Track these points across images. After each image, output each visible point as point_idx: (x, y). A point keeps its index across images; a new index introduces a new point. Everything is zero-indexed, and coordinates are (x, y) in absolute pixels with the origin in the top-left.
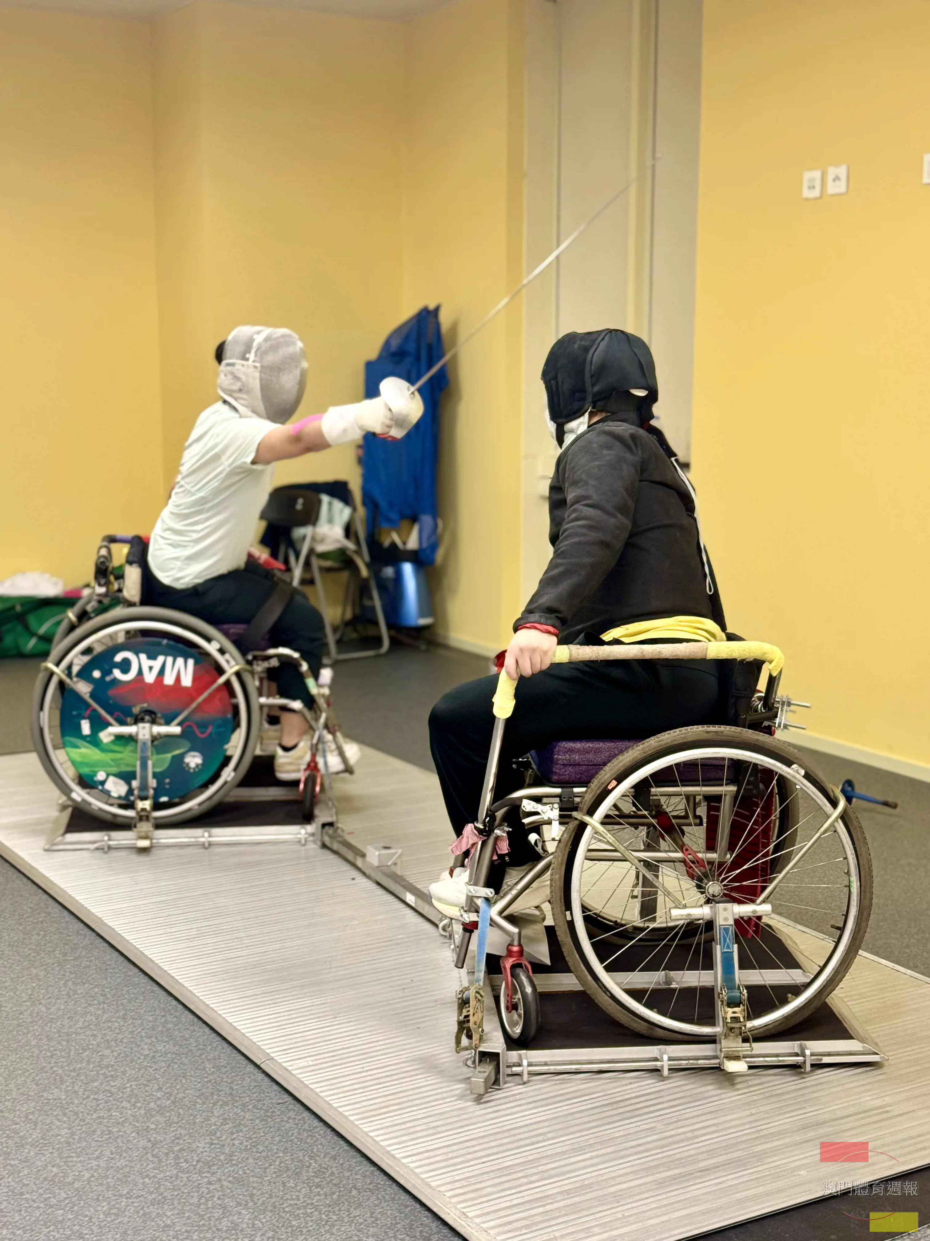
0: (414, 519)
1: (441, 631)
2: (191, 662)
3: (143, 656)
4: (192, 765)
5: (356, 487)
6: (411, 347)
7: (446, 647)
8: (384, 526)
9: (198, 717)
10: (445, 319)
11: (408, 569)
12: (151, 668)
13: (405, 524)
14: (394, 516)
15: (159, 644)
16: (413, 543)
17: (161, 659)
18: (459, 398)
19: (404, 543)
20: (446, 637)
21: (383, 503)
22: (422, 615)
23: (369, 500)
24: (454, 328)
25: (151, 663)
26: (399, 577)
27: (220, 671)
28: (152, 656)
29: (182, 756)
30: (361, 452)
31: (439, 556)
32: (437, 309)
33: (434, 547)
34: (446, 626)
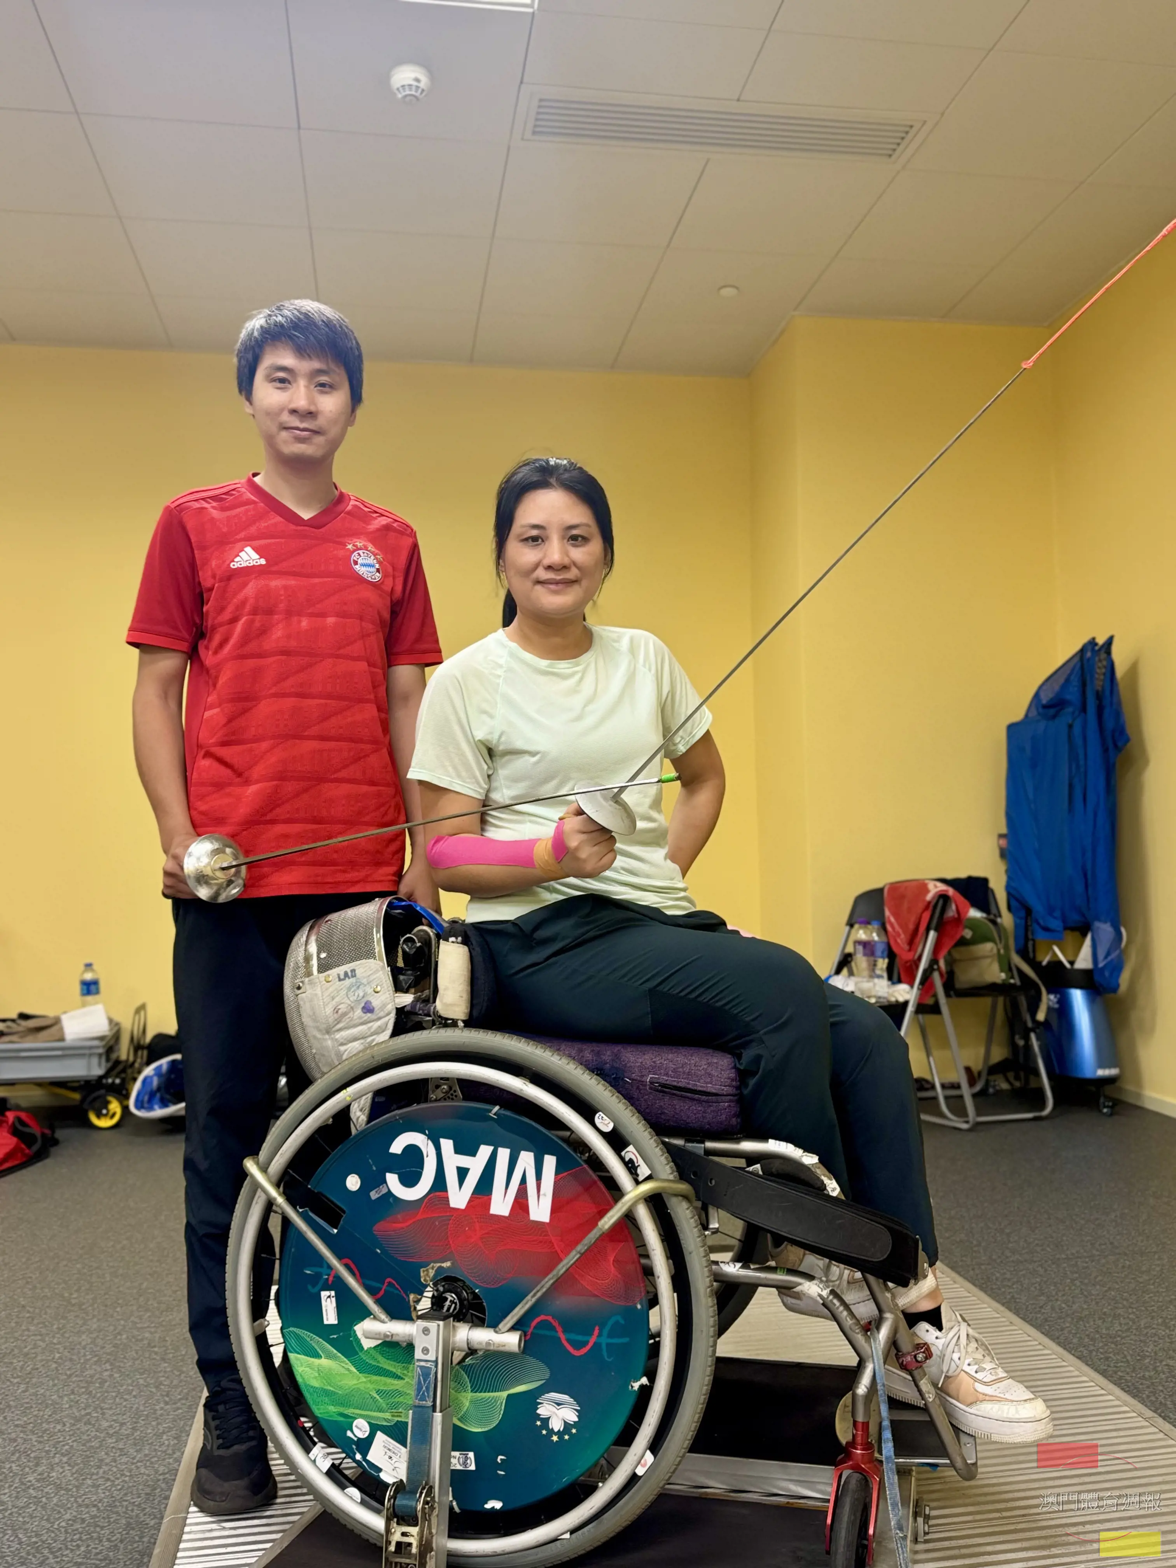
0: (1083, 929)
1: (1130, 1087)
2: (550, 1162)
3: (447, 1145)
4: (556, 1425)
5: (998, 885)
6: (1073, 695)
7: (1139, 1110)
8: (1041, 937)
9: (564, 1303)
10: (1120, 657)
11: (1078, 997)
12: (462, 1173)
13: (1070, 937)
14: (1055, 924)
15: (484, 1117)
16: (1084, 961)
17: (485, 1151)
18: (1145, 761)
19: (1072, 963)
20: (1139, 1096)
21: (1038, 908)
22: (1101, 1066)
23: (1016, 901)
24: (1133, 670)
25: (464, 1161)
26: (1064, 1011)
27: (615, 1190)
28: (466, 1148)
29: (531, 1399)
30: (1003, 842)
31: (1124, 979)
32: (1109, 642)
33: (1117, 967)
34: (1139, 1083)
